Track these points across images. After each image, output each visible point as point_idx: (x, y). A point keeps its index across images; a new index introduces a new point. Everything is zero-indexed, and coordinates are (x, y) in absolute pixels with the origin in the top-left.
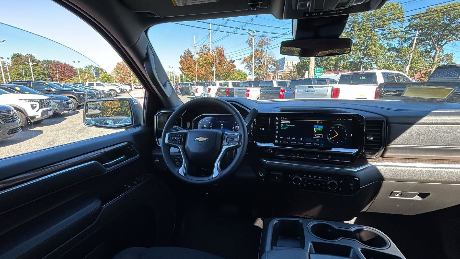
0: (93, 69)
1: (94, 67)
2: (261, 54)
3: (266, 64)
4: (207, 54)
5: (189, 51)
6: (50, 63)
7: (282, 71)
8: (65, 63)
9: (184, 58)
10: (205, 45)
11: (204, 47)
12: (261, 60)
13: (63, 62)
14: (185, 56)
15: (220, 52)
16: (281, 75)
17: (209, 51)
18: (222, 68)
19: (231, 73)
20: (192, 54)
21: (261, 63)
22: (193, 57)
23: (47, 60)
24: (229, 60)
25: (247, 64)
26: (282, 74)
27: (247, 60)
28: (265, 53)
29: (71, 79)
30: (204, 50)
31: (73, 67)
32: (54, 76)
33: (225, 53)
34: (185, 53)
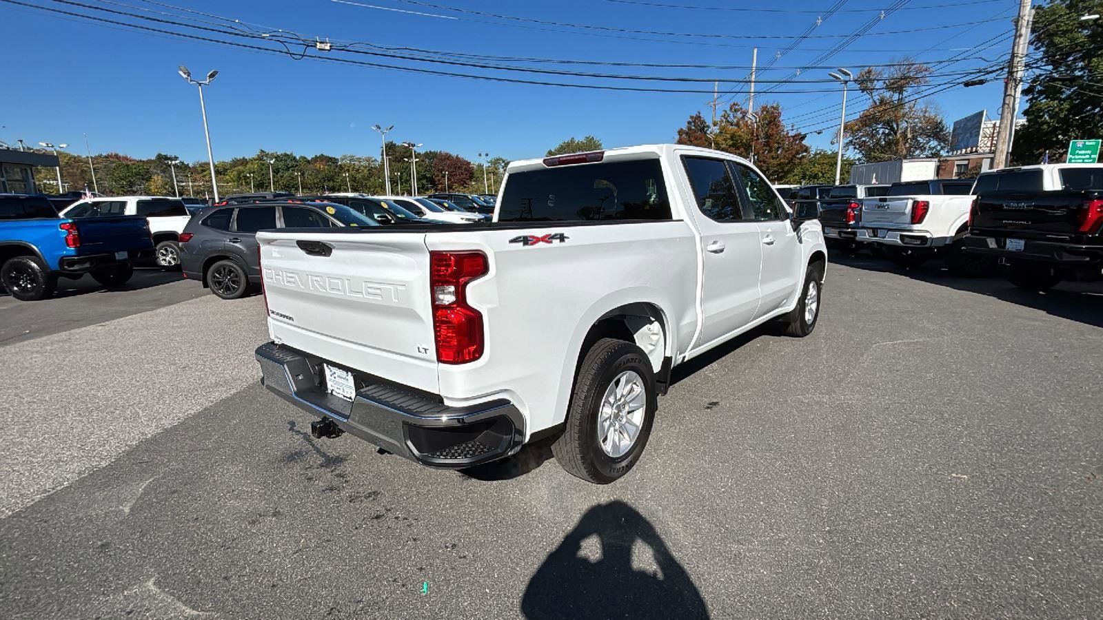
0: (503, 164)
1: (503, 162)
2: (896, 110)
3: (909, 136)
4: (738, 125)
5: (700, 117)
6: (433, 158)
7: (971, 152)
8: (457, 156)
9: (687, 134)
10: (734, 104)
11: (731, 109)
12: (895, 126)
13: (454, 154)
14: (690, 129)
15: (771, 118)
16: (966, 162)
17: (744, 116)
18: (773, 154)
19: (795, 164)
20: (706, 123)
21: (895, 133)
22: (707, 130)
23: (430, 152)
24: (791, 134)
25: (851, 138)
26: (968, 160)
27: (851, 129)
28: (907, 106)
29: (465, 187)
30: (731, 115)
31: (469, 163)
32: (439, 180)
33: (781, 119)
34: (689, 123)
